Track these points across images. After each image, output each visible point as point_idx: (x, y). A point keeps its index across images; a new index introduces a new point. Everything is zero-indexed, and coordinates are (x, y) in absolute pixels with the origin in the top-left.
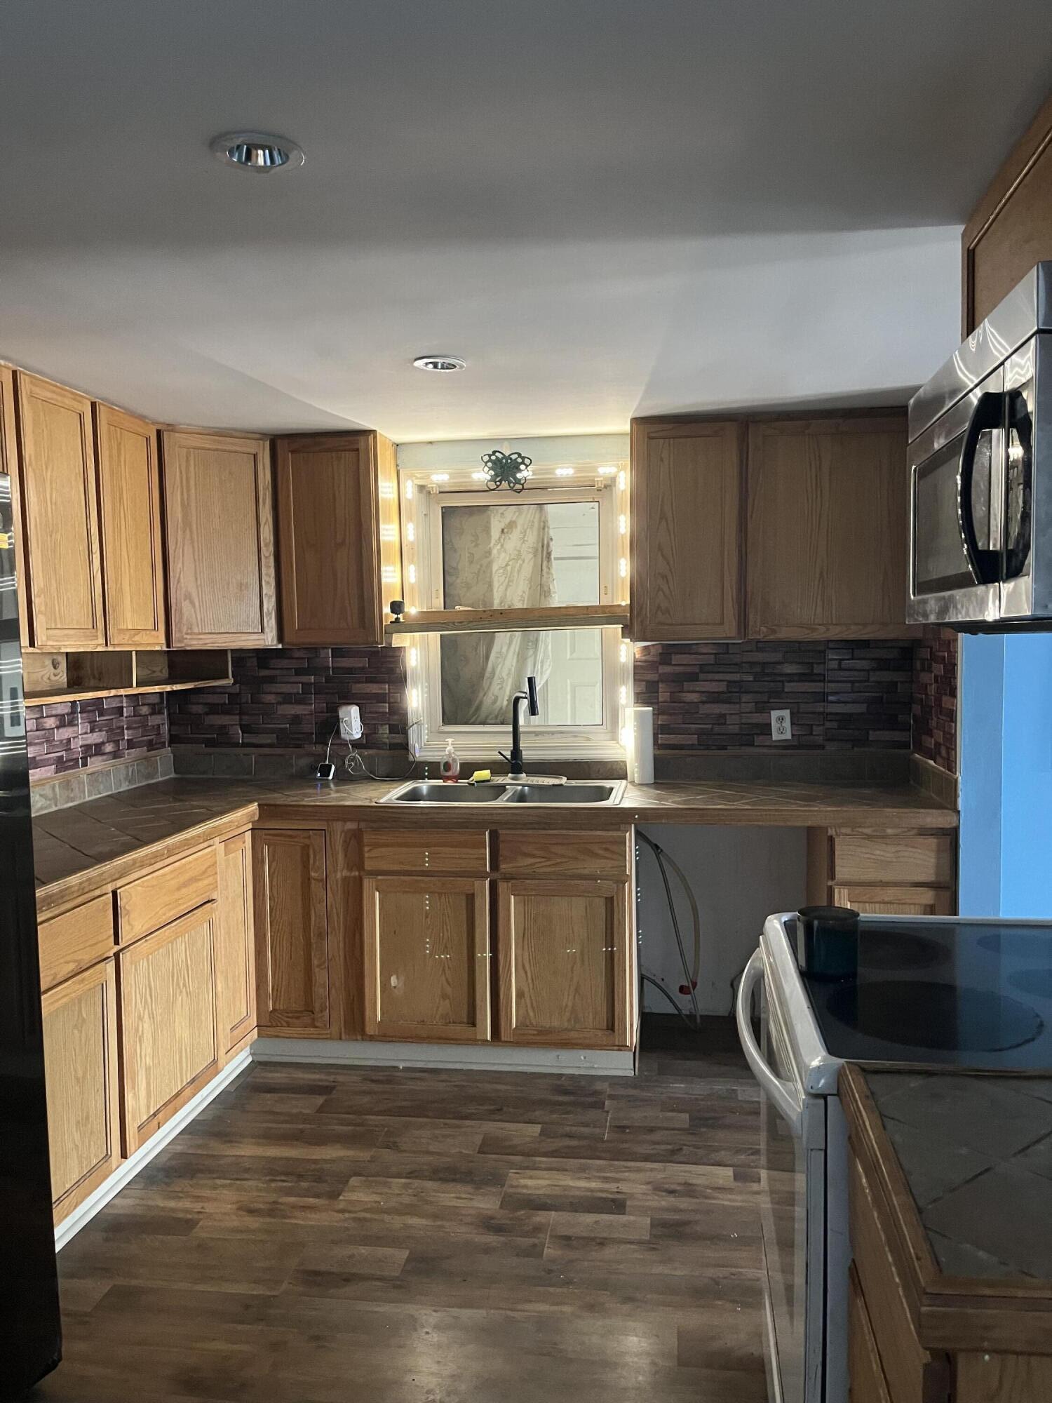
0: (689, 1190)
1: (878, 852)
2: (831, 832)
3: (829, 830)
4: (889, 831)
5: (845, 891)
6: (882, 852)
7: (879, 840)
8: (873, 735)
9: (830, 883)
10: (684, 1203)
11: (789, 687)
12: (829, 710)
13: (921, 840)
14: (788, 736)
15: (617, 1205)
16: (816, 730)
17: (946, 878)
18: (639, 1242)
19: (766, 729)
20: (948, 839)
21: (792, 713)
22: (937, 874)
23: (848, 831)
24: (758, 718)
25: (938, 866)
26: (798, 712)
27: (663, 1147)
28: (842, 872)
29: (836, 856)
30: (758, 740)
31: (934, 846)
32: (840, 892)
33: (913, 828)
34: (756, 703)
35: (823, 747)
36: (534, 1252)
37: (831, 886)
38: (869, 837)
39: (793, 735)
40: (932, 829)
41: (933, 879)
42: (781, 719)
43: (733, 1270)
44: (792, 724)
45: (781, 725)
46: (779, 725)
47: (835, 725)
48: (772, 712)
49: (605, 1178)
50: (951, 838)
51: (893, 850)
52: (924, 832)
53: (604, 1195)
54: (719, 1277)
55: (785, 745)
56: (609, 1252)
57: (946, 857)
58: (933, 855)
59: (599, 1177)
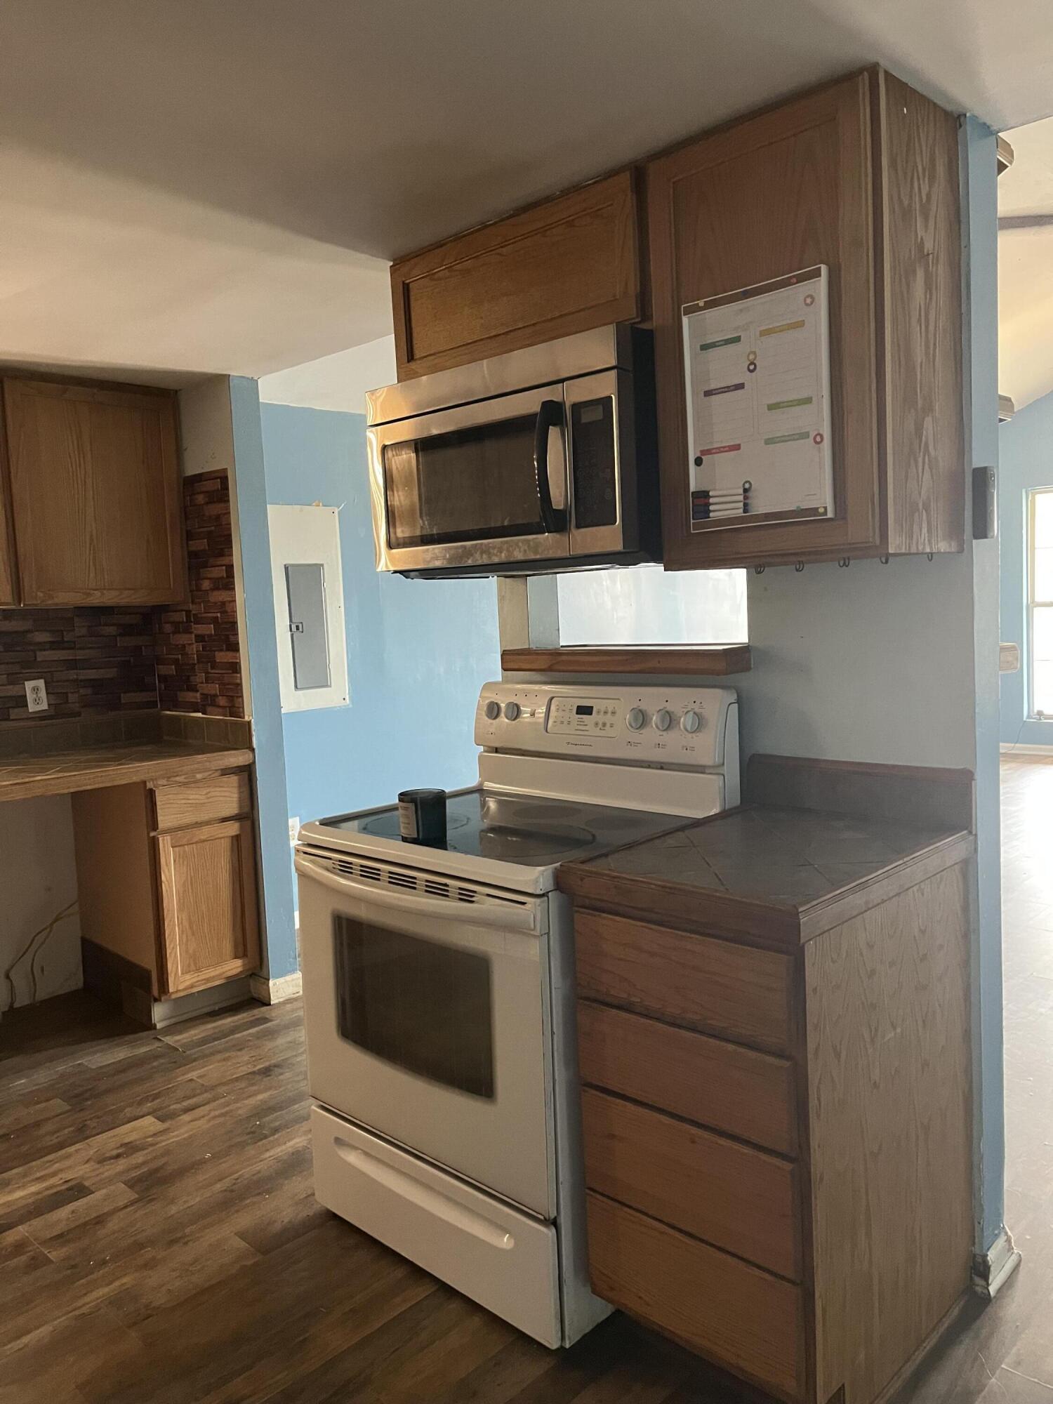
0: (130, 1148)
1: (191, 797)
2: (150, 785)
3: (148, 784)
4: (199, 776)
5: (168, 838)
6: (195, 795)
7: (193, 785)
8: (125, 698)
9: (152, 834)
10: (139, 1158)
11: (41, 656)
12: (81, 677)
13: (225, 779)
14: (44, 706)
15: (78, 1190)
16: (72, 698)
17: (246, 809)
18: (132, 1203)
19: (21, 701)
20: (246, 774)
21: (46, 683)
22: (241, 807)
23: (164, 782)
24: (13, 690)
25: (240, 800)
26: (53, 681)
27: (66, 1131)
28: (164, 820)
29: (158, 807)
30: (14, 713)
31: (236, 784)
32: (163, 840)
33: (216, 770)
34: (8, 674)
35: (79, 714)
36: (37, 1262)
37: (154, 837)
38: (185, 784)
39: (49, 705)
40: (232, 768)
41: (236, 812)
42: (36, 689)
43: (236, 1176)
44: (47, 693)
45: (36, 695)
46: (35, 696)
47: (89, 691)
48: (26, 683)
49: (37, 1179)
50: (247, 774)
51: (205, 792)
52: (225, 772)
53: (55, 1190)
54: (228, 1187)
55: (41, 716)
56: (113, 1224)
57: (246, 790)
58: (235, 790)
59: (33, 1180)
